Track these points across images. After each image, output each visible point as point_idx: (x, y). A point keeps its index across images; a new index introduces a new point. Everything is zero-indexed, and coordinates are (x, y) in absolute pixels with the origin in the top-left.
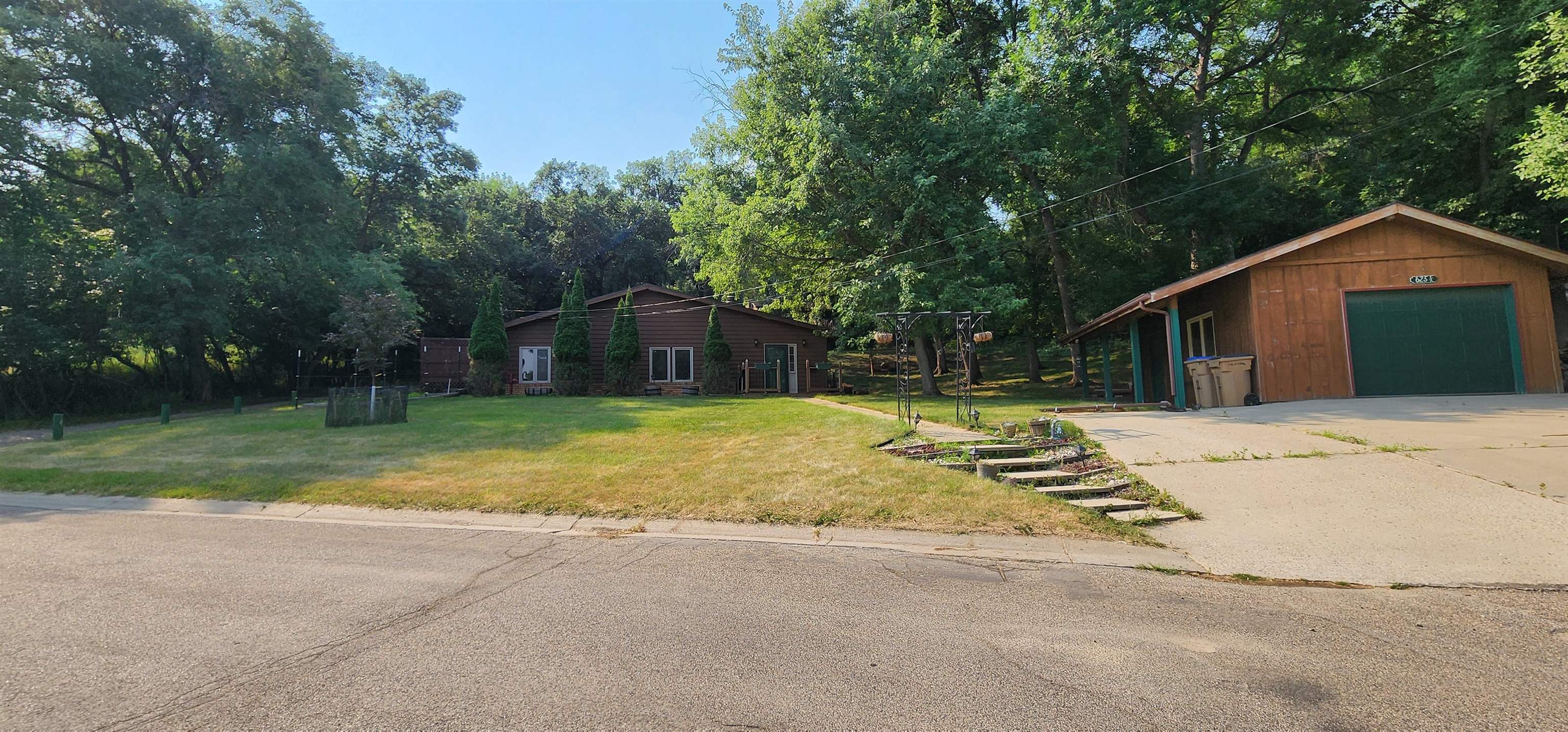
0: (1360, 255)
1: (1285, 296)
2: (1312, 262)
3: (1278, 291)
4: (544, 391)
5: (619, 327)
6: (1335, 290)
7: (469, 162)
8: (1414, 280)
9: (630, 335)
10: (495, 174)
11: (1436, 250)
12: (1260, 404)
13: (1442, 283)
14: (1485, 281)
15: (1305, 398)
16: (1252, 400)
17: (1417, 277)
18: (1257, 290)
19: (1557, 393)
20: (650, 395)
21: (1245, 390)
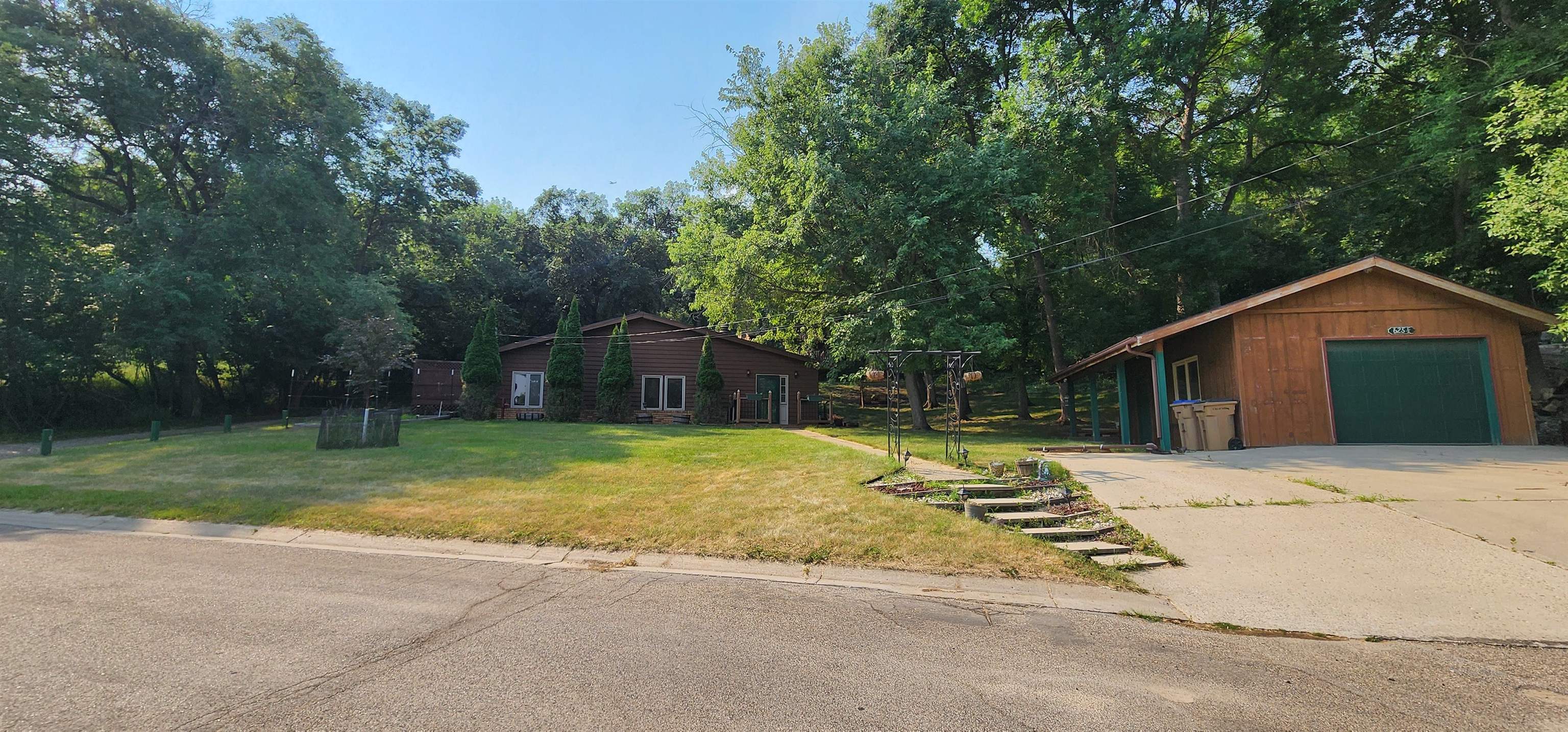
0: (1340, 305)
1: (1268, 345)
2: (1293, 310)
3: (1260, 338)
4: (536, 416)
5: (613, 354)
6: (1316, 339)
7: (470, 187)
8: (1391, 331)
9: (623, 363)
10: (495, 199)
11: (1412, 303)
12: (1244, 448)
13: (1418, 334)
14: (1460, 334)
15: (1288, 444)
16: (1236, 444)
17: (1394, 328)
18: (1240, 337)
19: (1531, 445)
20: (642, 423)
21: (1229, 434)
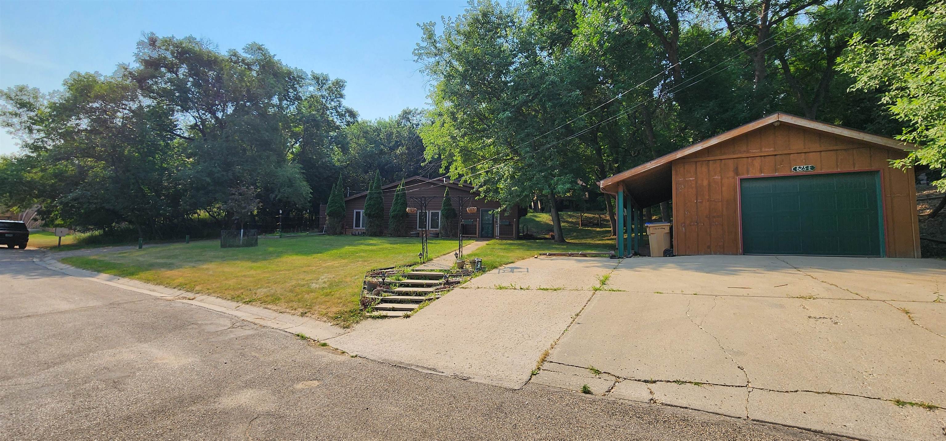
0: (755, 151)
1: (696, 183)
3: (691, 179)
4: (360, 233)
5: (397, 200)
6: (734, 178)
7: (352, 114)
8: (795, 169)
9: (401, 205)
11: (816, 146)
12: (675, 256)
13: (818, 171)
14: (857, 169)
15: (706, 253)
16: (669, 253)
17: (798, 167)
18: (675, 179)
19: (914, 258)
20: (412, 237)
21: (665, 246)
